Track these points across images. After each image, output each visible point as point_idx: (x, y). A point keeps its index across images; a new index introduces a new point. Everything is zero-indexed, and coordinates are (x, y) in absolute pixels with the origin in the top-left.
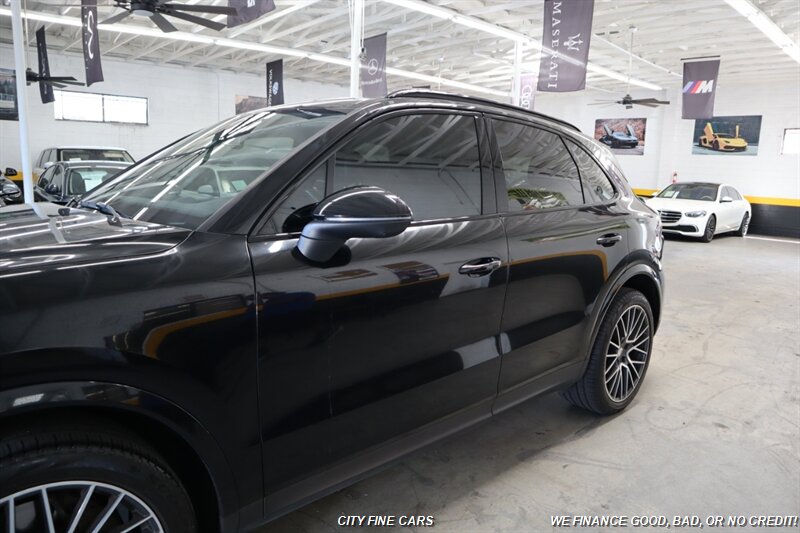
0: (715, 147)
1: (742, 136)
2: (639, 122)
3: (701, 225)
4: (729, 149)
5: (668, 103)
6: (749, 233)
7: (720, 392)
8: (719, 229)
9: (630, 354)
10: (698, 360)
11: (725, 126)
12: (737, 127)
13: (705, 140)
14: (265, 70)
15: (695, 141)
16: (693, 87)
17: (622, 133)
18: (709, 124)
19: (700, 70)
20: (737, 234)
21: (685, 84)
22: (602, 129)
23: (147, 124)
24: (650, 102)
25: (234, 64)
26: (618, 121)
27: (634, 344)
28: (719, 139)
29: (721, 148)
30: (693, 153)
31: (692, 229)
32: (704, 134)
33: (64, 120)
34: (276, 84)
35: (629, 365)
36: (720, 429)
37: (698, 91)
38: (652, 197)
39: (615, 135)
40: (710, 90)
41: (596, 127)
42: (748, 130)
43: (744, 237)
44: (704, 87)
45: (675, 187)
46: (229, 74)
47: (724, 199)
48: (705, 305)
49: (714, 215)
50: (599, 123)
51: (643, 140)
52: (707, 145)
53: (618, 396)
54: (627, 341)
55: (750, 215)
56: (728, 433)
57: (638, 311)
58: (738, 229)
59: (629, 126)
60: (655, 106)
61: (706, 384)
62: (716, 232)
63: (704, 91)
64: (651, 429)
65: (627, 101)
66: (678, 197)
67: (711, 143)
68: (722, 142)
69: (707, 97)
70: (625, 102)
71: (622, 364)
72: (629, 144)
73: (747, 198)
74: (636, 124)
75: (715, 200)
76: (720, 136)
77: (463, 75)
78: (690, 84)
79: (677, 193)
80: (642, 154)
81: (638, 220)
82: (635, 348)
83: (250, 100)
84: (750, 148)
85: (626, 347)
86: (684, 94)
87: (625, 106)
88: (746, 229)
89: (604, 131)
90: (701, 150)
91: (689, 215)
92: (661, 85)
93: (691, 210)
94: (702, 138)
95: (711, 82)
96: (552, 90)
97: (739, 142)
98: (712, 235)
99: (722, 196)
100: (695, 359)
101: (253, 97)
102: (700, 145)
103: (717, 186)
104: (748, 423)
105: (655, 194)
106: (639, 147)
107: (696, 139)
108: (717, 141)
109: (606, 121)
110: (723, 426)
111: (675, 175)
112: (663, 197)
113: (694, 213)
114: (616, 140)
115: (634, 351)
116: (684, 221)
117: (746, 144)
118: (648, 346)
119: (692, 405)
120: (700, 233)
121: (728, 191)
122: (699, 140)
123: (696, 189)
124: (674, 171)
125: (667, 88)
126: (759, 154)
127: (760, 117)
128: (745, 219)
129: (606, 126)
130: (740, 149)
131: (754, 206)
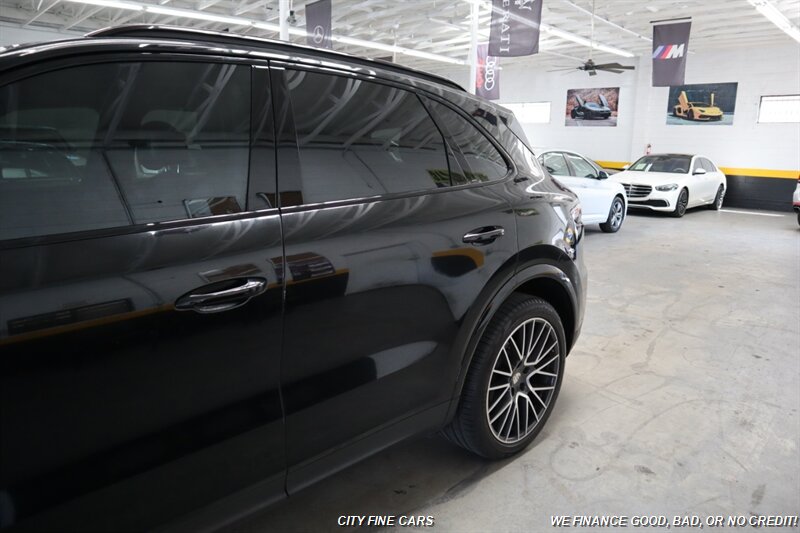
0: (690, 116)
1: (718, 104)
2: (612, 91)
3: (672, 199)
4: (704, 119)
5: (633, 68)
6: (724, 206)
7: (655, 417)
8: (692, 202)
9: (531, 380)
10: (638, 368)
11: (700, 95)
12: (713, 95)
13: (679, 110)
15: (669, 110)
16: (664, 52)
17: (595, 104)
18: (684, 93)
19: (672, 33)
20: (712, 207)
21: (654, 49)
22: (573, 100)
24: (614, 67)
26: (590, 91)
27: (537, 367)
28: (693, 108)
29: (696, 117)
30: (668, 123)
31: (663, 203)
32: (678, 103)
35: (530, 394)
36: (644, 476)
37: (668, 57)
38: (622, 170)
39: (587, 106)
40: (681, 55)
41: (568, 98)
42: (724, 98)
43: (719, 210)
44: (675, 51)
45: (647, 159)
47: (697, 171)
48: (661, 293)
49: (686, 188)
50: (570, 93)
51: (616, 110)
52: (682, 114)
53: (513, 434)
54: (526, 364)
55: (725, 187)
56: (653, 482)
57: (539, 325)
58: (712, 202)
59: (601, 96)
60: (620, 72)
61: (641, 403)
62: (689, 206)
63: (675, 56)
64: (553, 480)
65: (590, 67)
66: (651, 170)
67: (685, 112)
68: (697, 111)
69: (679, 63)
70: (587, 68)
71: (520, 394)
72: (602, 115)
73: (722, 169)
74: (609, 93)
75: (687, 172)
76: (695, 105)
78: (660, 48)
79: (650, 166)
80: (615, 125)
81: (551, 204)
82: (538, 371)
84: (726, 117)
85: (526, 370)
86: (654, 60)
87: (587, 72)
88: (721, 202)
89: (576, 102)
90: (675, 120)
91: (660, 189)
92: (633, 52)
93: (662, 184)
94: (677, 107)
95: (682, 46)
96: (504, 54)
97: (714, 111)
98: (684, 209)
99: (695, 168)
100: (635, 366)
102: (675, 115)
103: (690, 157)
104: (680, 465)
105: (626, 167)
106: (612, 118)
107: (670, 108)
108: (691, 111)
109: (578, 91)
110: (647, 471)
111: (649, 146)
112: (634, 170)
113: (665, 186)
114: (589, 110)
115: (536, 374)
116: (655, 195)
117: (721, 113)
118: (558, 368)
119: (616, 438)
120: (672, 208)
121: (702, 162)
122: (673, 110)
123: (668, 160)
124: (647, 143)
125: (640, 54)
126: (734, 123)
127: (736, 84)
128: (720, 192)
129: (578, 96)
130: (715, 119)
131: (729, 178)
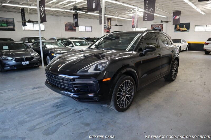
0: (180, 30)
2: (162, 25)
4: (183, 31)
5: (171, 22)
6: (188, 50)
8: (182, 49)
9: (175, 71)
11: (182, 25)
12: (185, 25)
13: (177, 29)
14: (73, 16)
16: (175, 17)
17: (158, 28)
18: (178, 25)
19: (177, 13)
20: (185, 50)
21: (173, 17)
22: (152, 27)
23: (44, 30)
24: (167, 22)
25: (65, 15)
26: (156, 25)
27: (176, 69)
28: (180, 28)
29: (181, 30)
30: (175, 32)
32: (177, 27)
33: (25, 30)
34: (76, 19)
37: (176, 18)
39: (156, 28)
41: (151, 26)
42: (187, 26)
44: (178, 17)
46: (63, 17)
49: (181, 46)
50: (152, 25)
51: (163, 29)
52: (178, 30)
57: (176, 63)
59: (159, 26)
63: (178, 18)
64: (180, 82)
65: (162, 22)
67: (178, 29)
68: (181, 29)
69: (179, 19)
72: (159, 30)
73: (187, 42)
75: (180, 43)
76: (181, 28)
77: (120, 15)
78: (174, 16)
83: (68, 23)
84: (188, 30)
86: (173, 19)
90: (176, 31)
95: (179, 16)
96: (146, 20)
97: (185, 29)
98: (180, 51)
99: (182, 42)
101: (69, 23)
102: (176, 30)
103: (181, 40)
106: (162, 31)
107: (175, 28)
108: (180, 29)
109: (154, 25)
121: (183, 41)
123: (176, 41)
125: (168, 17)
126: (190, 32)
127: (190, 23)
128: (187, 47)
129: (153, 26)
130: (185, 31)
131: (189, 44)
